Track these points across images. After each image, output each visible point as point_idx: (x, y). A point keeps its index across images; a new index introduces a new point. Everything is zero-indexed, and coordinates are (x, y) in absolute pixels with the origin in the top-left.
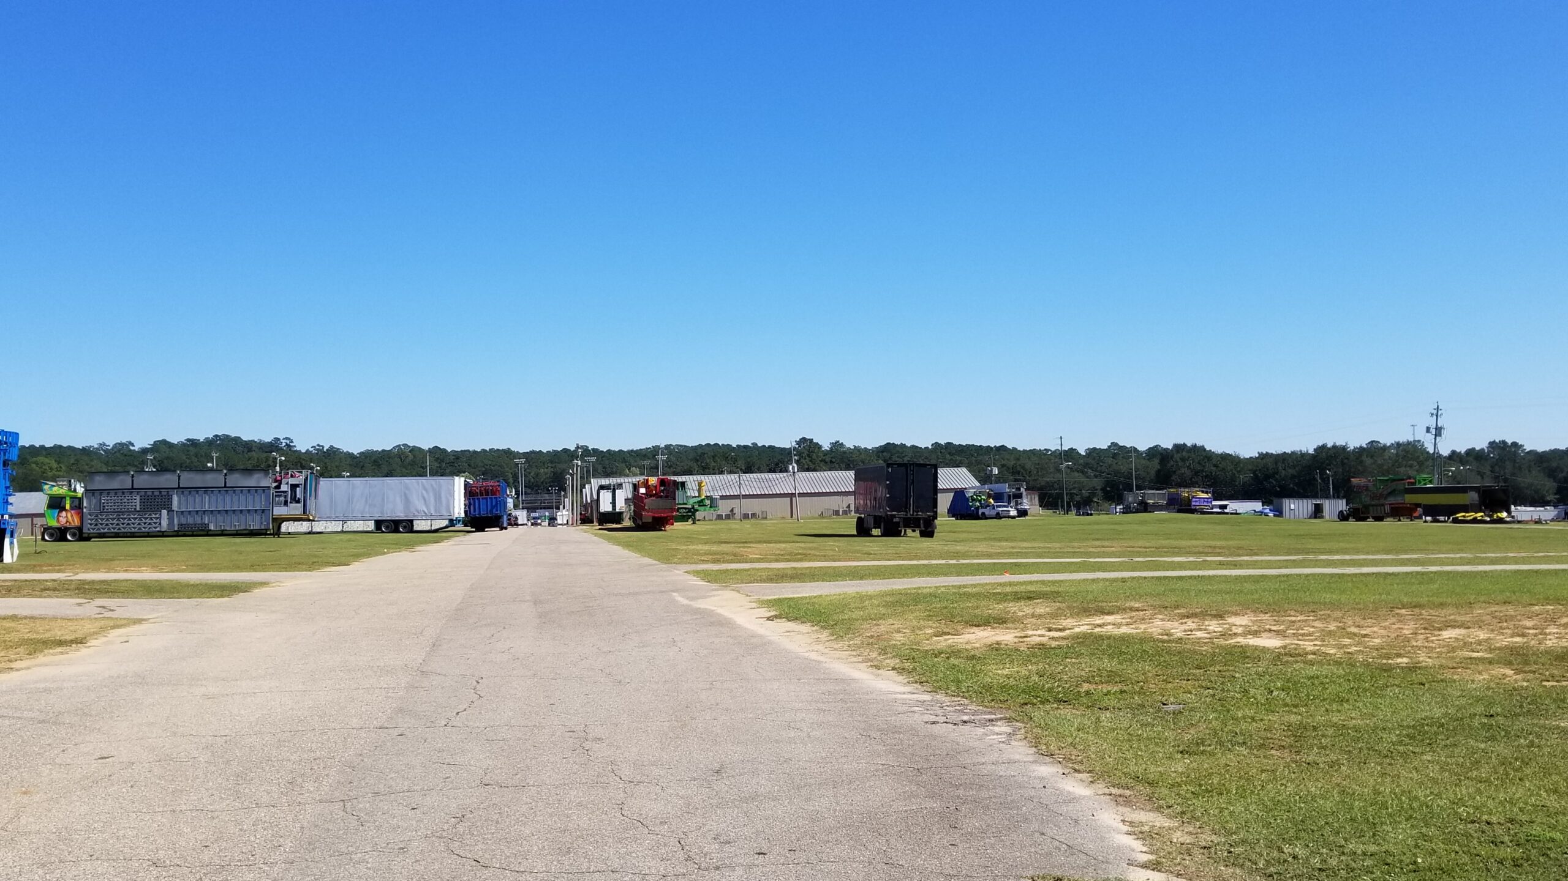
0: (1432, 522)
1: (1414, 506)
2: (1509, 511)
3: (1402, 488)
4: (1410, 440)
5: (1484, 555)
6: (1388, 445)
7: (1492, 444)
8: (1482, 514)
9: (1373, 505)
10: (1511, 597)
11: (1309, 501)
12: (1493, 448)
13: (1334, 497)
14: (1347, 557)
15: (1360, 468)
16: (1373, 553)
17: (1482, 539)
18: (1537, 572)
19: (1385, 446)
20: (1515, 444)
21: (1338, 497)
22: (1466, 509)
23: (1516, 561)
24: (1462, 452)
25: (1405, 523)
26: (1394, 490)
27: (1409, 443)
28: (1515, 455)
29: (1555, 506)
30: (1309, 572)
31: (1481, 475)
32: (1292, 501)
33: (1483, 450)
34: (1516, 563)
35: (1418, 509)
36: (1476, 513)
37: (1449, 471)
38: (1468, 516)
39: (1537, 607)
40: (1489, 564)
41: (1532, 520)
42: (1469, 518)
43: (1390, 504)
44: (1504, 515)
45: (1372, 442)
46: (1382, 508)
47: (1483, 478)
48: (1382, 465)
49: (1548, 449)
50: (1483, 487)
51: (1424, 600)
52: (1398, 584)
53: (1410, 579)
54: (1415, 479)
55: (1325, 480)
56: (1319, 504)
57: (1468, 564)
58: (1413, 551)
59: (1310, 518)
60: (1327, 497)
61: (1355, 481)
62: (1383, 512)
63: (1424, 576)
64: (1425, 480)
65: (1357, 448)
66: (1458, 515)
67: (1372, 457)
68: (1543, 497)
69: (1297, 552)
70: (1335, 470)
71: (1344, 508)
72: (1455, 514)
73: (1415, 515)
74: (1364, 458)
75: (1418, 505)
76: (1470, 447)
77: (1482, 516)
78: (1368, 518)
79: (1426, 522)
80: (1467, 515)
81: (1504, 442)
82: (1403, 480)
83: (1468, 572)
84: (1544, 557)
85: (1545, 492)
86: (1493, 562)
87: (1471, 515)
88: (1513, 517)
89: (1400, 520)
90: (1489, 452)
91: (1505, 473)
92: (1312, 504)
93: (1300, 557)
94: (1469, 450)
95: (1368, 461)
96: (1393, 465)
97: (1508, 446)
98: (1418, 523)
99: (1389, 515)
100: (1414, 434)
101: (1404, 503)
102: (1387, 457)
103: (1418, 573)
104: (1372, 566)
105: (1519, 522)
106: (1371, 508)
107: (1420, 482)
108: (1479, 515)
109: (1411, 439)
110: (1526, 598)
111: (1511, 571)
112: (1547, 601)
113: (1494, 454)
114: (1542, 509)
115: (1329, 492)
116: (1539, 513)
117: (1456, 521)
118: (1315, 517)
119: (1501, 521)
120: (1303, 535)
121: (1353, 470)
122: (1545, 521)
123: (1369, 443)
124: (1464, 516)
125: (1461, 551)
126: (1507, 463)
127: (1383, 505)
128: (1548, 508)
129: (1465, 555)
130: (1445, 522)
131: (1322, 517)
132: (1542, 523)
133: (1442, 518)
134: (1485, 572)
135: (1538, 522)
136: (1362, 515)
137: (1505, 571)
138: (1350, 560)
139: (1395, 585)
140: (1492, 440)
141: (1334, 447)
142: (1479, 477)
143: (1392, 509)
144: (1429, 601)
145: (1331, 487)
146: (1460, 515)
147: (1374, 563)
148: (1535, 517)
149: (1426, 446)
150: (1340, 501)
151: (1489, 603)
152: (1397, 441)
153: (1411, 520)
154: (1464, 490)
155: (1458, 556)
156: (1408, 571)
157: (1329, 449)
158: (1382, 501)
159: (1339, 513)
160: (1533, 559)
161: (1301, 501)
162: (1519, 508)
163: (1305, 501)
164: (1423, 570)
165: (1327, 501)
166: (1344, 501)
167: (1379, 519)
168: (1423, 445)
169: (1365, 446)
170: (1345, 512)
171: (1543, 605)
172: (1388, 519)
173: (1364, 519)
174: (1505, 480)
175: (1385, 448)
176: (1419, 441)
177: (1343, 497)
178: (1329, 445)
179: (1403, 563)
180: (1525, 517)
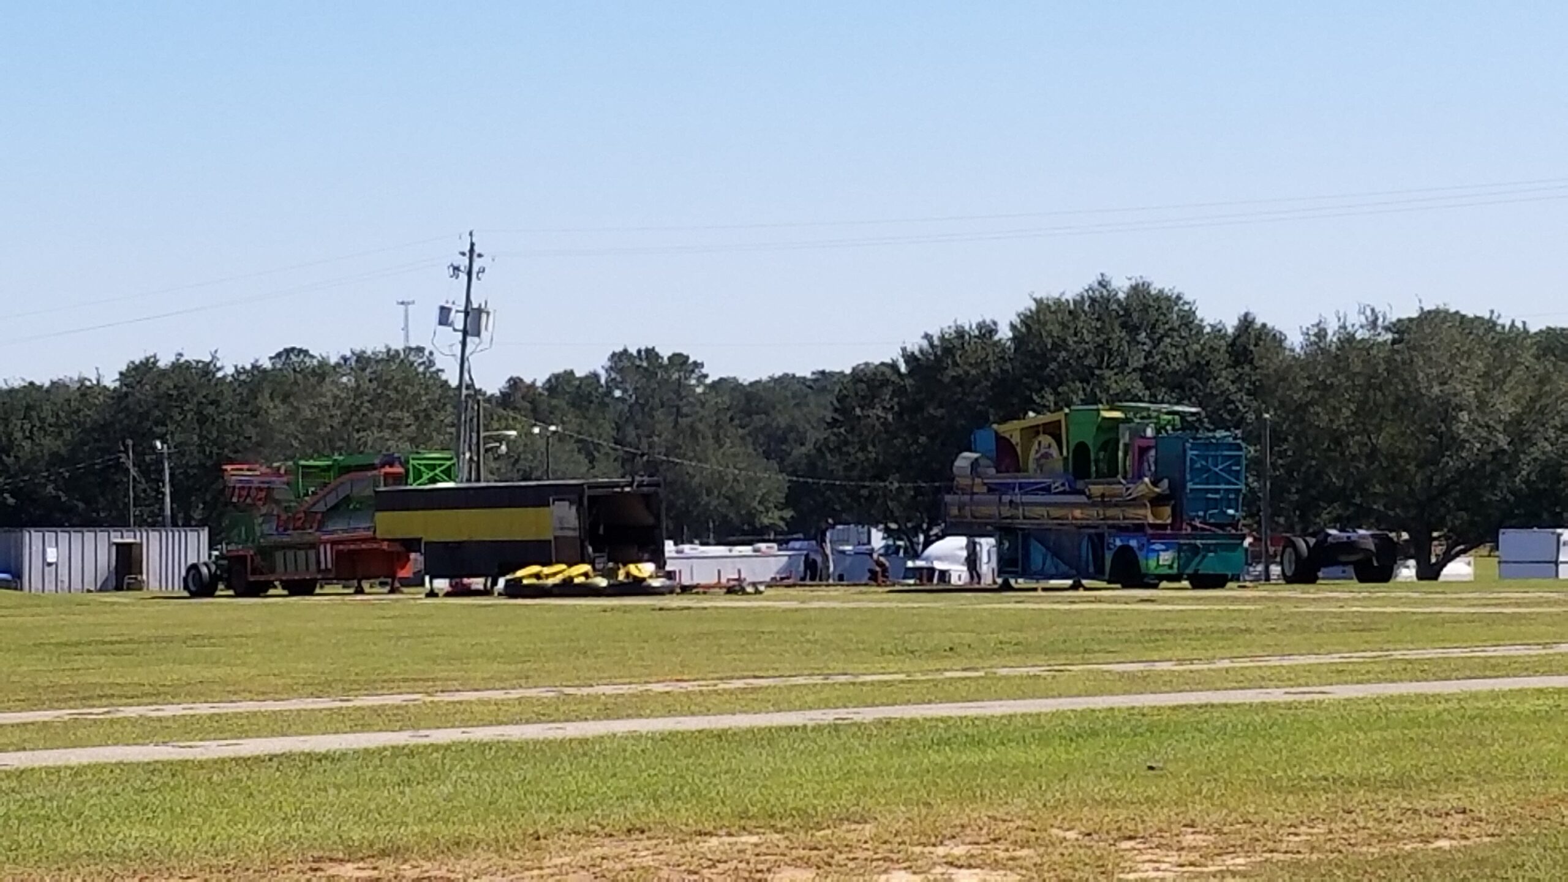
0: (448, 595)
1: (398, 548)
2: (659, 559)
3: (369, 492)
4: (394, 347)
5: (585, 691)
6: (333, 360)
7: (620, 359)
8: (586, 568)
9: (285, 547)
10: (647, 814)
11: (102, 536)
12: (620, 371)
13: (175, 524)
14: (203, 709)
15: (251, 431)
16: (276, 694)
17: (582, 643)
18: (720, 735)
19: (323, 363)
20: (679, 361)
21: (187, 524)
22: (541, 553)
23: (669, 706)
24: (539, 384)
25: (376, 596)
26: (347, 499)
27: (391, 356)
28: (677, 393)
29: (782, 543)
30: (85, 761)
31: (589, 451)
32: (50, 536)
33: (595, 376)
34: (670, 712)
35: (413, 556)
36: (570, 565)
37: (500, 439)
38: (547, 576)
39: (714, 841)
40: (596, 718)
41: (718, 585)
42: (551, 581)
43: (334, 543)
44: (646, 569)
45: (288, 351)
46: (312, 554)
47: (592, 460)
48: (315, 422)
49: (765, 378)
50: (591, 487)
51: (409, 833)
52: (337, 787)
53: (376, 768)
54: (404, 464)
55: (151, 471)
56: (129, 545)
57: (539, 718)
58: (389, 684)
59: (101, 590)
60: (154, 522)
61: (235, 473)
62: (313, 567)
63: (416, 762)
64: (433, 468)
65: (245, 371)
66: (520, 573)
67: (285, 399)
68: (752, 515)
69: (59, 696)
70: (178, 438)
71: (204, 557)
72: (514, 570)
73: (402, 574)
74: (264, 401)
75: (411, 545)
76: (559, 370)
77: (586, 575)
78: (270, 585)
79: (432, 594)
80: (546, 570)
81: (651, 354)
82: (372, 467)
83: (536, 742)
84: (743, 690)
85: (755, 504)
86: (609, 710)
87: (556, 573)
88: (670, 575)
89: (360, 591)
90: (612, 384)
91: (651, 446)
92: (110, 544)
93: (65, 714)
94: (557, 377)
95: (275, 411)
96: (345, 423)
97: (661, 366)
98: (413, 599)
99: (329, 578)
100: (406, 328)
101: (374, 539)
102: (328, 399)
103: (397, 751)
104: (273, 734)
105: (685, 590)
106: (279, 555)
107: (418, 475)
108: (578, 571)
109: (398, 345)
110: (687, 815)
111: (652, 737)
112: (743, 821)
113: (625, 391)
114: (747, 550)
115: (162, 509)
116: (740, 564)
117: (516, 590)
118: (119, 588)
119: (637, 587)
120: (78, 644)
121: (231, 438)
122: (754, 584)
123: (279, 355)
124: (537, 576)
125: (525, 679)
126: (659, 414)
127: (313, 546)
128: (763, 546)
129: (533, 693)
130: (486, 592)
131: (138, 586)
132: (743, 591)
133: (478, 583)
134: (583, 741)
135: (735, 589)
136: (252, 579)
137: (637, 737)
138: (211, 717)
139: (332, 791)
140: (619, 349)
141: (180, 368)
142: (582, 458)
143: (339, 556)
144: (423, 834)
145: (167, 490)
146: (526, 573)
147: (280, 725)
148: (729, 575)
149: (439, 365)
150: (192, 536)
151: (588, 833)
152: (358, 350)
153: (392, 591)
154: (539, 498)
155: (515, 694)
156: (372, 745)
157: (163, 373)
158: (311, 534)
159: (188, 571)
160: (714, 699)
161: (76, 537)
162: (687, 548)
163: (89, 536)
164: (413, 742)
165: (154, 536)
166: (205, 534)
167: (301, 587)
168: (431, 363)
169: (267, 365)
170: (205, 570)
171: (730, 835)
172: (328, 589)
173: (257, 590)
174: (652, 467)
175: (322, 371)
176: (420, 350)
177: (201, 524)
178: (165, 361)
179: (362, 722)
180: (703, 575)
